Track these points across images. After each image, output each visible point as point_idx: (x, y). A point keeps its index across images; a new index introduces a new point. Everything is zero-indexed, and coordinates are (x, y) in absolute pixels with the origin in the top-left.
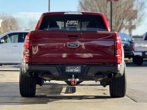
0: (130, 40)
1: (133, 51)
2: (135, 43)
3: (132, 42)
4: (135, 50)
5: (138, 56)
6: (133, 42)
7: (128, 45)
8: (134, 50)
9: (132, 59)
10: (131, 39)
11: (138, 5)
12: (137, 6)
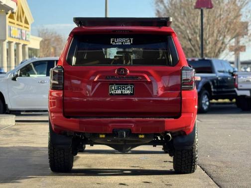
0: (232, 71)
1: (236, 89)
2: (239, 76)
3: (234, 73)
4: (239, 87)
5: (244, 97)
6: (236, 73)
7: (229, 78)
8: (237, 87)
9: (234, 100)
10: (234, 69)
11: (247, 14)
12: (247, 16)
